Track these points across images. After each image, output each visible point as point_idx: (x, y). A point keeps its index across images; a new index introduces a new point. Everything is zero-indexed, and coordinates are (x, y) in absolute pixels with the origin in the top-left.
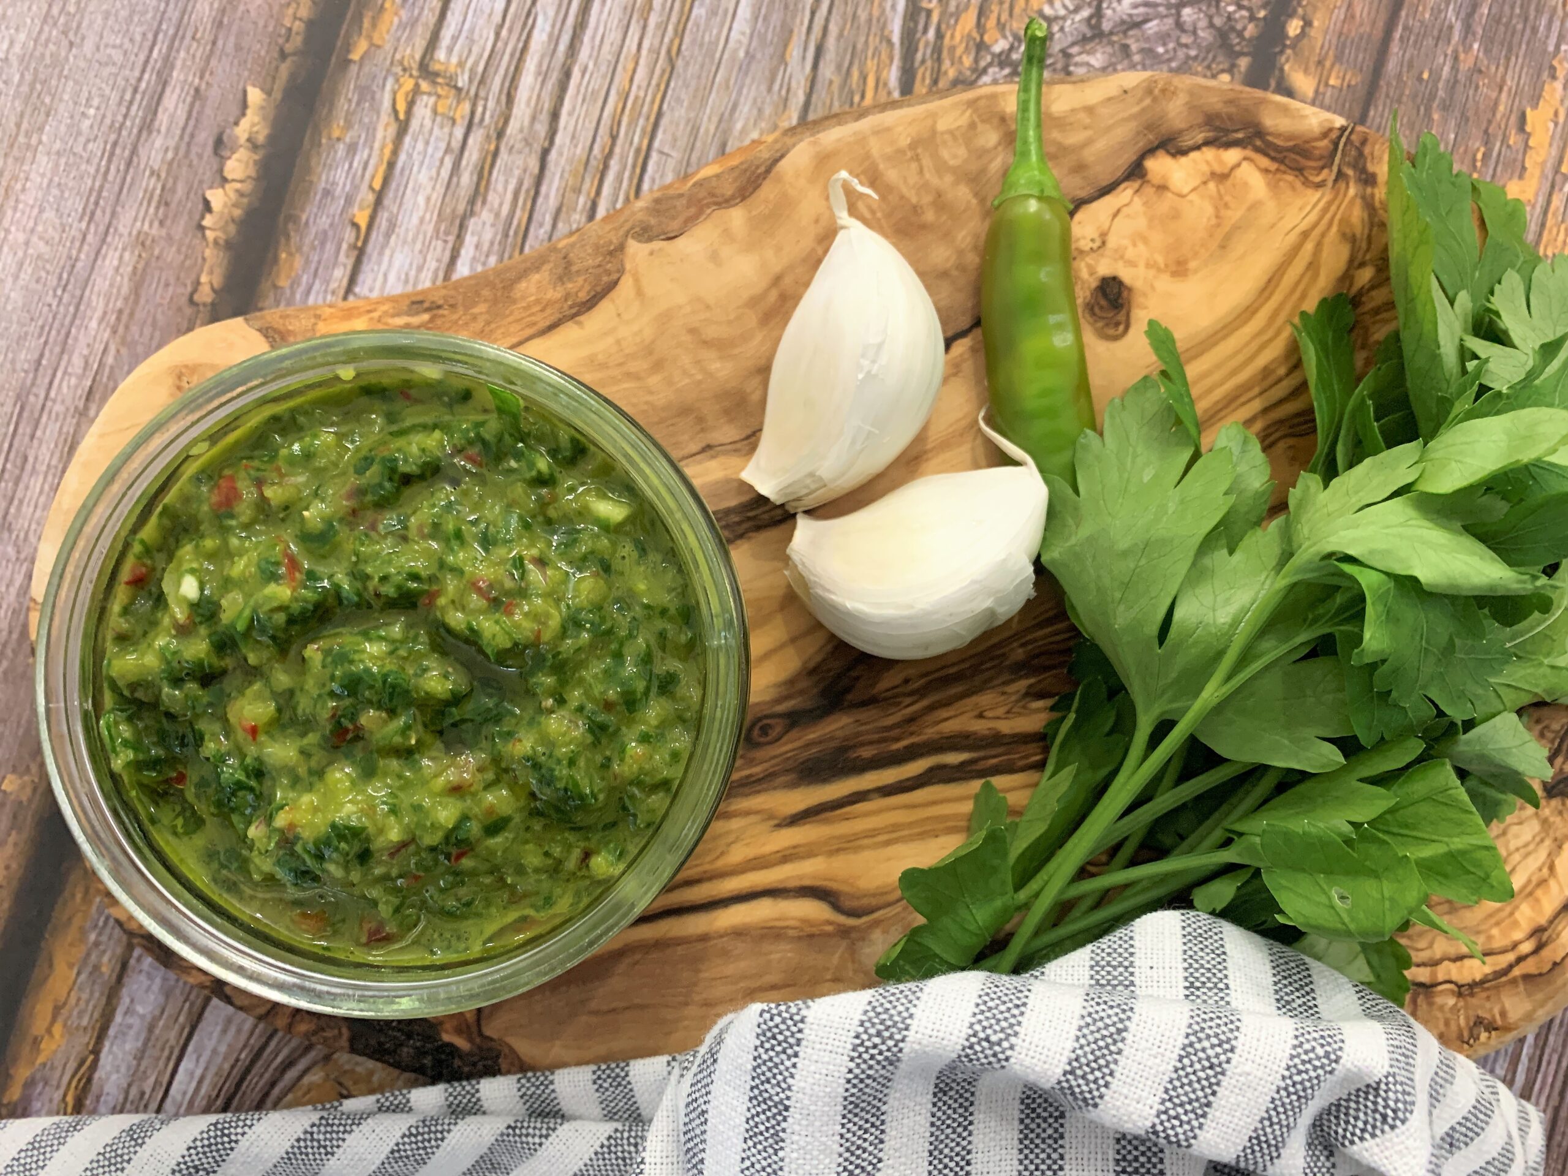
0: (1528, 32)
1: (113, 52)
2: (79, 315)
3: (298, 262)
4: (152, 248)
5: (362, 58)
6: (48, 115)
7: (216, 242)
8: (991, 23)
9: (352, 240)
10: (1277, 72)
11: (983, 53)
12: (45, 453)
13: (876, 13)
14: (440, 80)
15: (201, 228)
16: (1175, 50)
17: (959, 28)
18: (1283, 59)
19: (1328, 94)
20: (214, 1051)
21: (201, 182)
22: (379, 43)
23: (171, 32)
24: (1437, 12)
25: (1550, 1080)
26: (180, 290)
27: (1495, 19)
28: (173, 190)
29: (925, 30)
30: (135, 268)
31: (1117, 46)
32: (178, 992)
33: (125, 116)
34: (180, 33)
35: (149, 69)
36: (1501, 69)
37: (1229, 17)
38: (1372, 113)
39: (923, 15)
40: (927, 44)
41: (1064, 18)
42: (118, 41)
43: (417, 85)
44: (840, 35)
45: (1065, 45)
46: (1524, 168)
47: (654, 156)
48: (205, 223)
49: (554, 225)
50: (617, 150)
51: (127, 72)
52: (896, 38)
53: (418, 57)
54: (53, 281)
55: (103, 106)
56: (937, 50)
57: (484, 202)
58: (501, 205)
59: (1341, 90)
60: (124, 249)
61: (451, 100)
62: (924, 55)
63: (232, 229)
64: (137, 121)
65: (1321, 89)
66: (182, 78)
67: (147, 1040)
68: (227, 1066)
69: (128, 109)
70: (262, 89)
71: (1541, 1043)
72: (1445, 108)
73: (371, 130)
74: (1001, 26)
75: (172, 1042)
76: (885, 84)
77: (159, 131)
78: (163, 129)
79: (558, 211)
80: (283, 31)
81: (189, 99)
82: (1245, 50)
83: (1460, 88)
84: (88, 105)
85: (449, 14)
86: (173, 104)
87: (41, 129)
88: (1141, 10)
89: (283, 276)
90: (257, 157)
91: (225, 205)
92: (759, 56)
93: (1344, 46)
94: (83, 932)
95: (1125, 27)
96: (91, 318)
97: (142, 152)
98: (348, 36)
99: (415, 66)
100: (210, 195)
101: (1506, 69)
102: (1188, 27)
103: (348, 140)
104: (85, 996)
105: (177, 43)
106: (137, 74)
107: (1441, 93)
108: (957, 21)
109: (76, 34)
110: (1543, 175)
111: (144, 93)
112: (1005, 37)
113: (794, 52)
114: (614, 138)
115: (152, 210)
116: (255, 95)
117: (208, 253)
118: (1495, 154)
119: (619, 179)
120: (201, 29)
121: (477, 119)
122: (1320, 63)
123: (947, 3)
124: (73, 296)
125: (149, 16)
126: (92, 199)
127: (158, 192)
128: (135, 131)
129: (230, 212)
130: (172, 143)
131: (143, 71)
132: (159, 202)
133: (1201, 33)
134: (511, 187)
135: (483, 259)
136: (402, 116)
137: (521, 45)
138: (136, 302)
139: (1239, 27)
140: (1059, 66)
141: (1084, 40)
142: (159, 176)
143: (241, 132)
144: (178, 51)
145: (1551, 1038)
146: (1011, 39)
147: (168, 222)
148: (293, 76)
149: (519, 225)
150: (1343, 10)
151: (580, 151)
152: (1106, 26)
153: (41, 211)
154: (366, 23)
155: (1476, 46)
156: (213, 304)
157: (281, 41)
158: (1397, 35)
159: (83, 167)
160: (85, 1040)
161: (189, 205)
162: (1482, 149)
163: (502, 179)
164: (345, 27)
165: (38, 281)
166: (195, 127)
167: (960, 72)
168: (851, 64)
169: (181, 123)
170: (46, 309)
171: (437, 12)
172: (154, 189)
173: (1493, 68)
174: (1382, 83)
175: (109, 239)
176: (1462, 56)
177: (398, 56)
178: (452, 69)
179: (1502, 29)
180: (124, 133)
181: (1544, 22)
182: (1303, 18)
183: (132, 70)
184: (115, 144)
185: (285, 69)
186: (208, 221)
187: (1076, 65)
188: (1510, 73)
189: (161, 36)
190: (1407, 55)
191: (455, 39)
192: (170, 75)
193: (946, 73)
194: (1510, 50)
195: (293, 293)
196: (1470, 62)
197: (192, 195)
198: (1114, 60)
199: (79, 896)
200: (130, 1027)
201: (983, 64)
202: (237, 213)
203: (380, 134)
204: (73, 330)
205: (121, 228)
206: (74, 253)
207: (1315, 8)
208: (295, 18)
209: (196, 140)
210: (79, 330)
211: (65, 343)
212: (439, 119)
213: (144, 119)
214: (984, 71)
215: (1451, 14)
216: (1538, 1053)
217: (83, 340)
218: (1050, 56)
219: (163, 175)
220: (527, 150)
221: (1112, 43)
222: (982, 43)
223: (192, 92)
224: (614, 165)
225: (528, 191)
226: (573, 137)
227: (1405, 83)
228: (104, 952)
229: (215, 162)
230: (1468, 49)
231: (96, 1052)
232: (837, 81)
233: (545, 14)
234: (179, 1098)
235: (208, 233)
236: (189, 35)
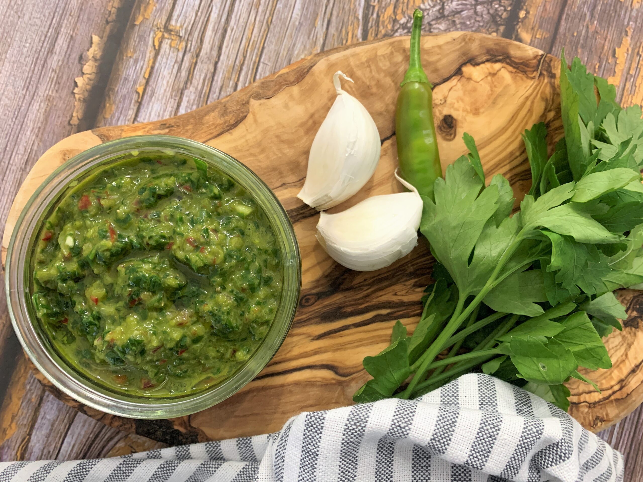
0: (617, 17)
1: (37, 20)
2: (22, 129)
3: (114, 107)
4: (53, 102)
5: (140, 23)
6: (9, 46)
7: (79, 99)
8: (399, 11)
9: (136, 99)
10: (515, 32)
11: (396, 24)
12: (8, 187)
13: (352, 7)
14: (172, 33)
15: (73, 93)
16: (474, 23)
17: (386, 13)
18: (518, 27)
19: (536, 41)
20: (79, 434)
21: (73, 75)
22: (147, 17)
23: (61, 12)
24: (580, 8)
25: (626, 442)
26: (64, 119)
27: (603, 11)
28: (62, 77)
29: (372, 14)
30: (46, 110)
31: (450, 21)
32: (64, 409)
33: (42, 47)
34: (65, 12)
35: (51, 28)
36: (606, 32)
37: (496, 10)
38: (554, 49)
39: (372, 8)
40: (373, 19)
41: (429, 10)
42: (38, 16)
43: (163, 35)
44: (338, 16)
45: (429, 20)
46: (615, 72)
47: (261, 65)
48: (75, 91)
49: (220, 93)
50: (246, 62)
51: (42, 29)
52: (360, 17)
53: (163, 23)
54: (11, 115)
55: (32, 43)
56: (377, 22)
57: (191, 83)
58: (198, 84)
59: (541, 40)
60: (41, 102)
61: (177, 41)
62: (372, 24)
63: (86, 94)
64: (47, 49)
65: (533, 39)
66: (65, 31)
67: (51, 430)
68: (84, 440)
69: (43, 44)
70: (99, 36)
71: (622, 426)
72: (583, 47)
73: (144, 54)
74: (403, 13)
75: (62, 430)
76: (356, 36)
77: (56, 53)
78: (57, 53)
79: (222, 87)
80: (107, 12)
81: (68, 40)
82: (503, 23)
83: (589, 40)
84: (26, 42)
85: (176, 6)
86: (62, 43)
87: (6, 52)
88: (460, 6)
89: (107, 113)
90: (96, 64)
91: (83, 84)
92: (304, 24)
93: (542, 22)
94: (24, 385)
95: (453, 13)
96: (27, 131)
97: (49, 62)
98: (134, 15)
99: (162, 27)
100: (77, 80)
101: (608, 32)
102: (479, 13)
103: (134, 57)
104: (25, 411)
105: (63, 17)
106: (46, 29)
107: (581, 41)
108: (385, 11)
109: (21, 13)
110: (622, 75)
111: (49, 37)
112: (405, 17)
113: (319, 23)
114: (245, 57)
115: (53, 86)
116: (96, 39)
117: (76, 103)
118: (603, 66)
119: (247, 74)
120: (73, 12)
121: (188, 49)
122: (533, 29)
123: (381, 3)
124: (20, 121)
125: (52, 5)
126: (28, 81)
127: (55, 78)
128: (46, 53)
129: (85, 87)
130: (61, 58)
131: (49, 29)
132: (56, 83)
133: (485, 16)
134: (202, 77)
135: (190, 106)
136: (157, 48)
137: (206, 19)
138: (46, 124)
139: (500, 14)
140: (427, 29)
141: (437, 19)
142: (56, 72)
143: (90, 53)
144: (64, 20)
145: (626, 425)
146: (407, 18)
147: (60, 91)
148: (111, 31)
149: (205, 93)
150: (542, 7)
151: (231, 63)
152: (446, 13)
153: (7, 86)
154: (142, 9)
155: (595, 22)
156: (78, 125)
157: (106, 16)
158: (564, 17)
159: (24, 68)
160: (26, 430)
161: (68, 84)
162: (598, 64)
163: (198, 74)
164: (133, 10)
165: (5, 115)
166: (71, 51)
167: (387, 31)
168: (342, 28)
169: (65, 50)
170: (8, 127)
171: (172, 5)
172: (54, 77)
173: (602, 31)
174: (558, 37)
175: (35, 98)
176: (590, 26)
177: (155, 23)
178: (178, 28)
179: (606, 15)
180: (41, 54)
181: (623, 12)
182: (526, 10)
183: (44, 28)
184: (37, 59)
185: (108, 28)
186: (76, 91)
187: (434, 28)
188: (609, 33)
189: (56, 14)
190: (568, 26)
191: (179, 16)
192: (60, 30)
193: (381, 31)
194: (609, 24)
195: (112, 120)
196: (593, 29)
197: (69, 80)
198: (449, 27)
199: (22, 371)
200: (44, 424)
201: (396, 28)
202: (88, 87)
203: (148, 55)
204: (20, 136)
205: (40, 93)
206: (20, 103)
207: (531, 7)
208: (112, 7)
209: (71, 57)
210: (22, 136)
211: (16, 141)
212: (172, 49)
213: (49, 48)
214: (397, 31)
215: (585, 9)
216: (621, 431)
217: (24, 140)
218: (423, 25)
219: (57, 72)
220: (208, 62)
221: (448, 20)
222: (396, 19)
223: (69, 37)
224: (245, 68)
225: (209, 79)
226: (228, 57)
227: (567, 37)
228: (33, 393)
229: (79, 66)
230: (592, 23)
231: (30, 435)
232: (336, 34)
233: (216, 6)
234: (64, 453)
235: (76, 96)
236: (68, 13)
